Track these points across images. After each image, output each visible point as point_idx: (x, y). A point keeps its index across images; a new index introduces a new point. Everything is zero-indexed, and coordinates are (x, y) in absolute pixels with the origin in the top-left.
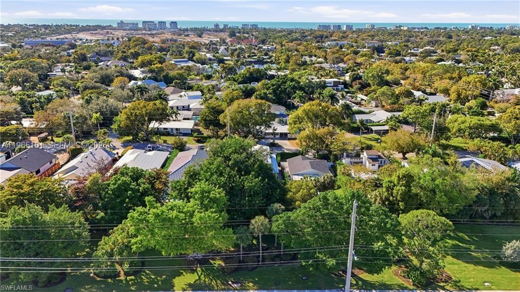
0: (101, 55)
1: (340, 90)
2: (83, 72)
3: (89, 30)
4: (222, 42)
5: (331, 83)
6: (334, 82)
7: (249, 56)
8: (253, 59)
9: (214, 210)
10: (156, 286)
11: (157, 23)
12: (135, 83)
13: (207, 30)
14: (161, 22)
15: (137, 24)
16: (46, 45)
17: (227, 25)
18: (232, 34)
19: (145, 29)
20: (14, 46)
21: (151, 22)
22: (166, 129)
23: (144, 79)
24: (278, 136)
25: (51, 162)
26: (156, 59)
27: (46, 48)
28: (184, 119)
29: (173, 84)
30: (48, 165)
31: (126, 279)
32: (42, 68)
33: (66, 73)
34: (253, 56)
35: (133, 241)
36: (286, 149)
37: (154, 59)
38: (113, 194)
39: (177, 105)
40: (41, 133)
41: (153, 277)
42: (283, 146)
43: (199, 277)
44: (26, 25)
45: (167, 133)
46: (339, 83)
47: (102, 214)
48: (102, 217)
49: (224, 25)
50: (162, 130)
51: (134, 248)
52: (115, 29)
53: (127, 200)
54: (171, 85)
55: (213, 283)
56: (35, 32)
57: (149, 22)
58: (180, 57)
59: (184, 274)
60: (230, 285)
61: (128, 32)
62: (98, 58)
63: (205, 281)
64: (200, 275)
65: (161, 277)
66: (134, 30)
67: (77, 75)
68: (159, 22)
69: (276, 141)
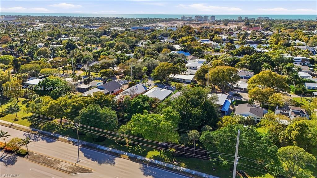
0: (164, 36)
1: (307, 65)
2: (151, 45)
3: (165, 21)
4: (238, 29)
5: (300, 60)
6: (302, 59)
7: (251, 39)
8: (254, 40)
9: (171, 122)
10: (139, 153)
11: (203, 17)
12: (173, 52)
13: (233, 21)
14: (206, 16)
15: (192, 17)
16: (141, 30)
17: (247, 18)
18: (247, 24)
19: (195, 21)
20: (126, 30)
21: (200, 16)
22: (178, 79)
23: (179, 50)
24: (242, 90)
25: (119, 88)
26: (190, 39)
27: (140, 31)
28: (191, 74)
29: (194, 54)
30: (118, 90)
31: (128, 146)
32: (132, 42)
33: (144, 45)
34: (254, 38)
35: (133, 129)
36: (244, 99)
37: (189, 39)
38: (133, 106)
39: (190, 66)
40: (121, 74)
41: (140, 148)
42: (243, 97)
43: (161, 154)
44: (137, 18)
45: (178, 81)
46: (307, 60)
47: (127, 115)
48: (126, 116)
49: (245, 18)
50: (176, 79)
51: (132, 132)
52: (179, 20)
53: (137, 110)
54: (193, 54)
55: (165, 159)
56: (139, 22)
57: (199, 16)
58: (205, 38)
59: (155, 151)
60: (173, 162)
61: (186, 22)
62: (162, 38)
63: (162, 157)
64: (161, 153)
65: (143, 149)
66: (189, 21)
67: (147, 46)
68: (204, 16)
69: (239, 93)
